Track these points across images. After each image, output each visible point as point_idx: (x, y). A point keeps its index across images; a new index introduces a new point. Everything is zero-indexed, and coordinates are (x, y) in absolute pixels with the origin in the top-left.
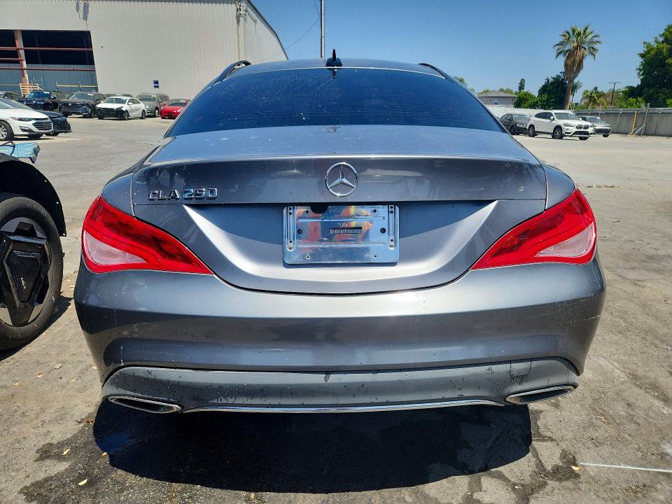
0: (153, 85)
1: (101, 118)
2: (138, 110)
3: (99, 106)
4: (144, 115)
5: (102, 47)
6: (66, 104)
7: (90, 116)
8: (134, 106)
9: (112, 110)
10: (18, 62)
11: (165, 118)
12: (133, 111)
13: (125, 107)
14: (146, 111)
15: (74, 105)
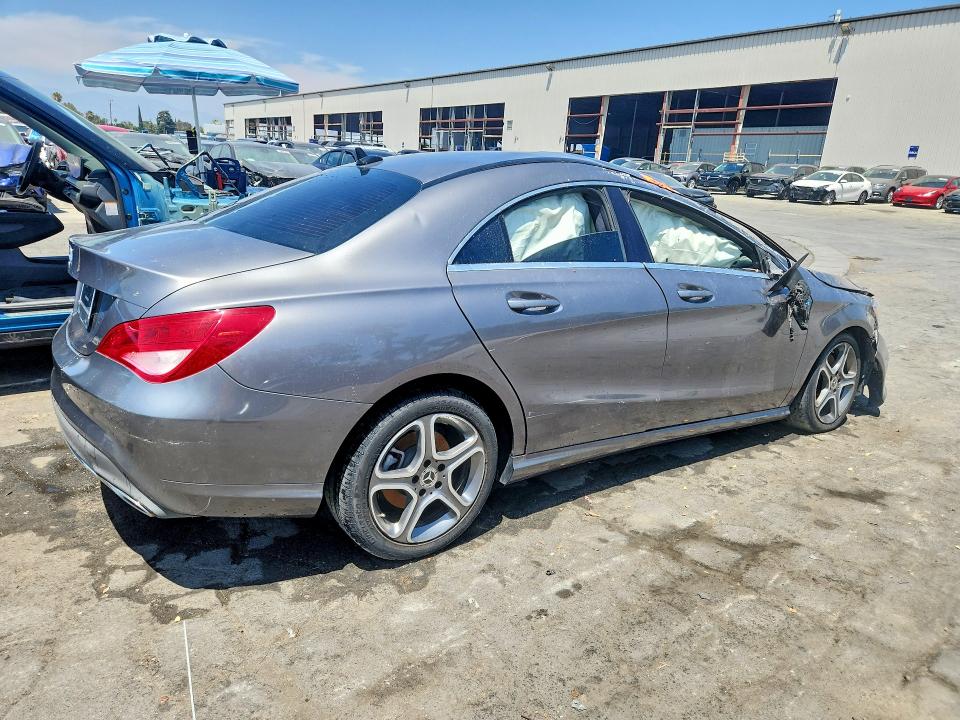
0: (908, 152)
1: (793, 200)
2: (856, 190)
3: (796, 184)
4: (864, 199)
5: (848, 100)
6: (755, 180)
7: (780, 197)
8: (847, 185)
9: (811, 189)
10: (733, 126)
11: (900, 205)
12: (843, 191)
13: (832, 186)
14: (870, 192)
15: (766, 182)
